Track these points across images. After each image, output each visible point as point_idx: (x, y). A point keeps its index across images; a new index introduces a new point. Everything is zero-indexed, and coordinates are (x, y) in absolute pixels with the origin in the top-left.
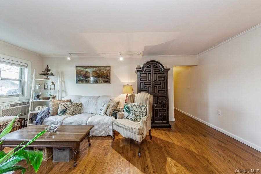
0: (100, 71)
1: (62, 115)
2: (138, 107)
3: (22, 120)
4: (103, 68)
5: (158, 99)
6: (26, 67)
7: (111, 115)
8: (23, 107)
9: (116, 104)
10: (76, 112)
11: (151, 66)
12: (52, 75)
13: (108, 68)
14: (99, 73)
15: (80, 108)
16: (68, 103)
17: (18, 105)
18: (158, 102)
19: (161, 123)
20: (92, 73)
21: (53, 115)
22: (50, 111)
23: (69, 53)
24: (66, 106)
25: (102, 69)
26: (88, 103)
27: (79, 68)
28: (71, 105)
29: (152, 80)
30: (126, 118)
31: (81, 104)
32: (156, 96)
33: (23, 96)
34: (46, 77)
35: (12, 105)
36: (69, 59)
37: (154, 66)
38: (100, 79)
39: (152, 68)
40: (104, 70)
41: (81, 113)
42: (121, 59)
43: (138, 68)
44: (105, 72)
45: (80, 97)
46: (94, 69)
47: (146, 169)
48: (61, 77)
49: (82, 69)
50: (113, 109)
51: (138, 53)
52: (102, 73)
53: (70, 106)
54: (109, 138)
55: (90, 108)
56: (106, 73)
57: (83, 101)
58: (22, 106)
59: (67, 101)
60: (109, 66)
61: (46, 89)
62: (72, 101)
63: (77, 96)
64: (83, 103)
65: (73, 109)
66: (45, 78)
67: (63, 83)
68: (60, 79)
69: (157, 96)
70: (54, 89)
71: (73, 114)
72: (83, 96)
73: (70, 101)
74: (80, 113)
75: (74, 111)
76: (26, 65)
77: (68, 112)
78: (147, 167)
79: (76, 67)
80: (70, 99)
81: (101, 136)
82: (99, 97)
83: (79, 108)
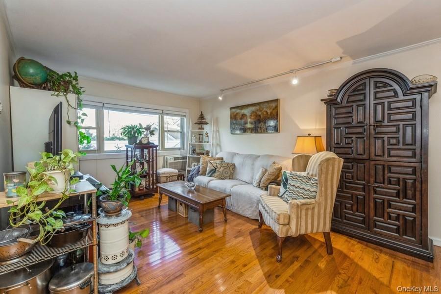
0: (261, 111)
1: (210, 176)
2: (301, 178)
3: (182, 176)
4: (266, 104)
5: (386, 172)
6: (185, 116)
7: (264, 189)
8: (182, 162)
9: (275, 170)
10: (226, 175)
11: (367, 84)
12: (207, 123)
13: (274, 105)
14: (260, 116)
15: (232, 171)
16: (218, 162)
17: (178, 160)
18: (386, 181)
19: (395, 238)
20: (251, 116)
21: (201, 175)
22: (200, 170)
23: (221, 90)
24: (215, 165)
25: (264, 106)
26: (243, 164)
27: (233, 110)
28: (220, 164)
29: (367, 121)
30: (281, 197)
31: (234, 165)
32: (378, 162)
33: (184, 149)
34: (200, 126)
35: (175, 159)
36: (220, 98)
37: (376, 82)
38: (261, 125)
39: (367, 88)
40: (267, 108)
41: (233, 179)
42: (295, 82)
43: (331, 95)
44: (269, 112)
45: (234, 155)
46: (253, 109)
47: (273, 277)
48: (215, 125)
49: (238, 111)
50: (269, 179)
51: (333, 61)
52: (265, 113)
53: (219, 166)
54: (256, 223)
55: (244, 174)
56: (271, 113)
57: (237, 161)
58: (181, 160)
59: (218, 159)
60: (276, 100)
61: (201, 142)
62: (224, 159)
63: (231, 152)
64: (236, 165)
65: (223, 171)
66: (200, 128)
67: (218, 134)
68: (215, 128)
69: (382, 163)
70: (208, 142)
71: (222, 178)
72: (237, 154)
73: (222, 159)
74: (231, 179)
75: (224, 173)
76: (184, 114)
77: (216, 174)
78: (277, 276)
79: (231, 108)
80: (221, 157)
81: (247, 216)
82: (259, 156)
83: (230, 171)
